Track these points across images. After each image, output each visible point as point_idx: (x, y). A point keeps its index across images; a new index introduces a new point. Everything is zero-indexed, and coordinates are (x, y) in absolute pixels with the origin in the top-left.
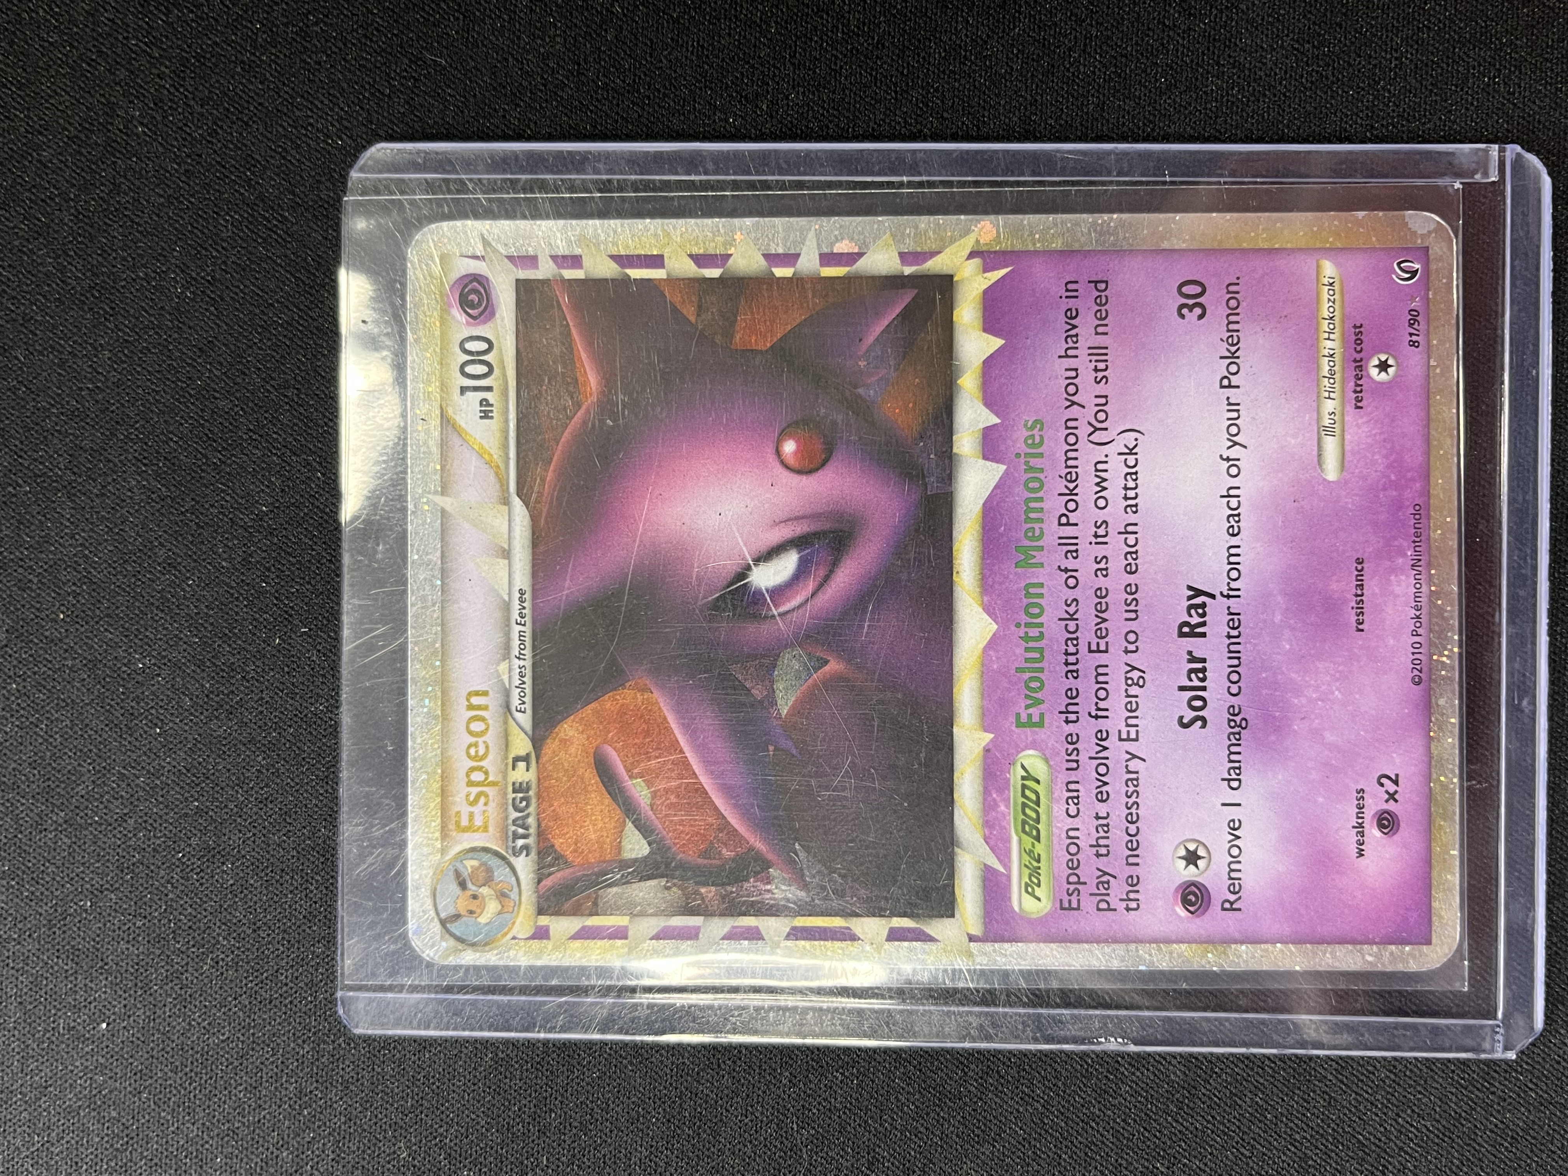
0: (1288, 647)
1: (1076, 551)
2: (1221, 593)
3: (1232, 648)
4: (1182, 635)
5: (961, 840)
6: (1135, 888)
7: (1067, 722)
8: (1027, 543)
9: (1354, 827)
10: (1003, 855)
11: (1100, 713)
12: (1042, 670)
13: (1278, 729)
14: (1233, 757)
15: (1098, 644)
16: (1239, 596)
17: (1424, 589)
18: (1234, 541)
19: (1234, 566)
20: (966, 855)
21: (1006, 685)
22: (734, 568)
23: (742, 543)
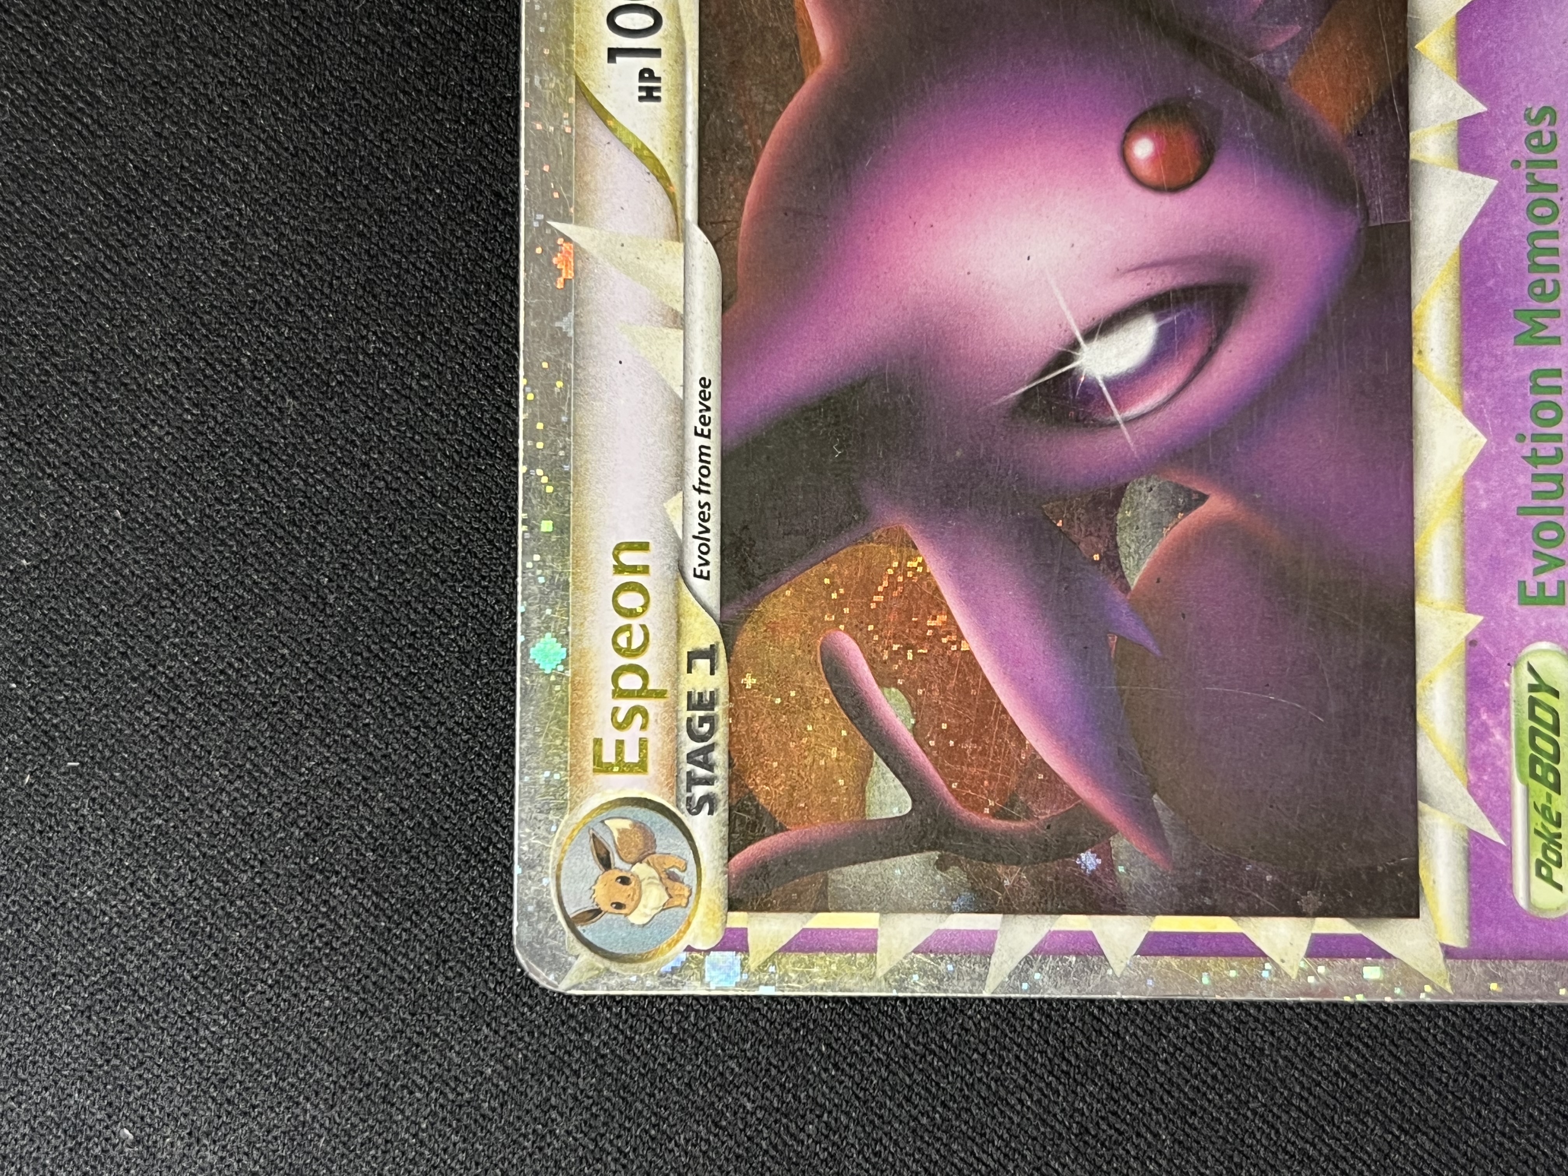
5: (1430, 789)
8: (1534, 304)
10: (1500, 816)
12: (1560, 511)
20: (1438, 813)
21: (1501, 535)
22: (1051, 344)
23: (1064, 306)
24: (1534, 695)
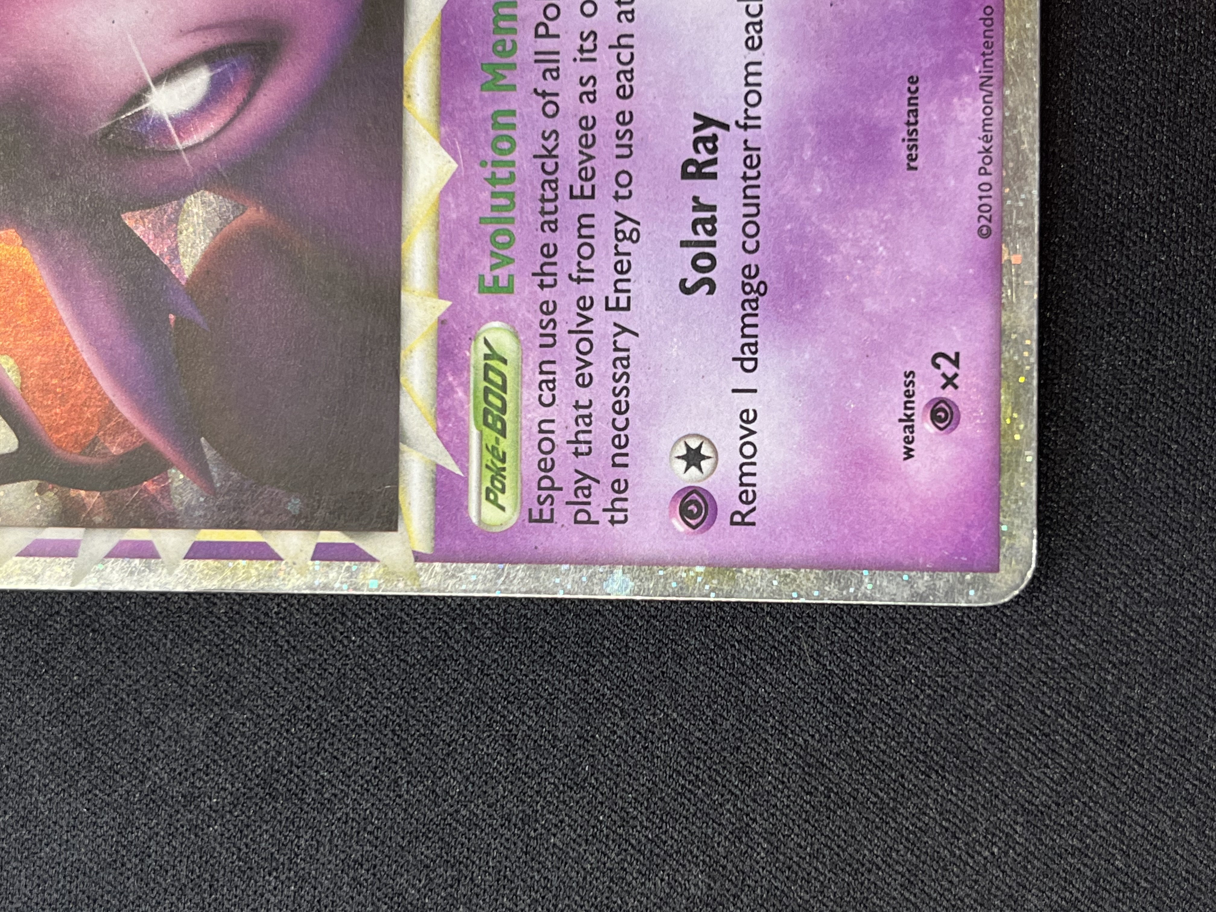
0: (819, 190)
1: (557, 69)
2: (737, 123)
3: (749, 192)
4: (685, 175)
5: (409, 434)
6: (622, 496)
7: (542, 286)
8: (496, 59)
9: (901, 420)
10: (460, 455)
11: (583, 275)
12: (512, 220)
13: (805, 295)
14: (747, 331)
15: (582, 187)
16: (759, 127)
17: (996, 114)
18: (754, 56)
19: (752, 88)
20: (414, 453)
21: (467, 239)
22: (130, 88)
23: (139, 59)
24: (488, 362)
